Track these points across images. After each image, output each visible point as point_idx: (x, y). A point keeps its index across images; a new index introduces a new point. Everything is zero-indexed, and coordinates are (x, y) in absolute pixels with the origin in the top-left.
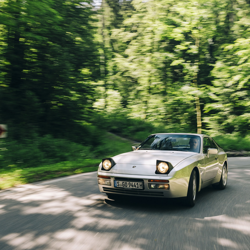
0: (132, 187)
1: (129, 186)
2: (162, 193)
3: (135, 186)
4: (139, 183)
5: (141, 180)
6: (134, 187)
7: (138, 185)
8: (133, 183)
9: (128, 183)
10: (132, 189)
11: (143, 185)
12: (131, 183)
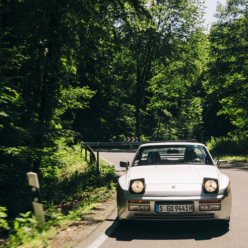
0: (179, 211)
1: (175, 210)
2: (213, 214)
3: (184, 210)
4: (188, 206)
5: (191, 202)
6: (182, 211)
7: (187, 208)
8: (182, 206)
9: (174, 206)
10: (180, 213)
11: (193, 208)
12: (179, 206)
